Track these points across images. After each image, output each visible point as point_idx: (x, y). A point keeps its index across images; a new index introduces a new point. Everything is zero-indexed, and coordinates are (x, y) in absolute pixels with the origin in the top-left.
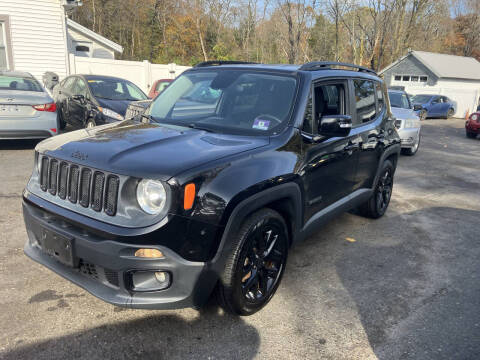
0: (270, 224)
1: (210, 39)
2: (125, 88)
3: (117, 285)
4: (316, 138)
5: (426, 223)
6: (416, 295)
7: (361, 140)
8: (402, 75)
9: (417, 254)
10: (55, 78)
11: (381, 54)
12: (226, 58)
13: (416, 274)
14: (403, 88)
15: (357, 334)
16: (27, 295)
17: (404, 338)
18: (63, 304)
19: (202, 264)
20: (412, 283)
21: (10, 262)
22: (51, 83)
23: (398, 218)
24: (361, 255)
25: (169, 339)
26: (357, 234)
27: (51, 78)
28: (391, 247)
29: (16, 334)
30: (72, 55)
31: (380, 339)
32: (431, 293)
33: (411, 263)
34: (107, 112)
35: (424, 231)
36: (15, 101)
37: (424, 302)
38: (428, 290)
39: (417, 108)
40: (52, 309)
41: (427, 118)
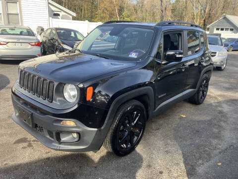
0: (136, 108)
1: (121, 10)
2: (75, 35)
3: (53, 138)
4: (163, 63)
5: (226, 108)
6: (215, 148)
7: (194, 62)
8: (220, 27)
9: (219, 125)
10: (42, 30)
11: (209, 17)
12: (128, 19)
13: (217, 137)
14: (220, 35)
15: (180, 169)
16: (13, 140)
17: (207, 173)
18: (30, 145)
19: (96, 129)
20: (214, 142)
21: (8, 122)
22: (40, 32)
23: (211, 105)
24: (188, 124)
25: (80, 167)
26: (187, 113)
27: (40, 29)
28: (205, 121)
29: (5, 160)
30: (51, 18)
31: (193, 173)
32: (225, 147)
33: (215, 130)
34: (65, 47)
35: (224, 113)
36: (21, 41)
37: (220, 153)
38: (223, 145)
39: (226, 45)
40: (24, 148)
41: (232, 51)
